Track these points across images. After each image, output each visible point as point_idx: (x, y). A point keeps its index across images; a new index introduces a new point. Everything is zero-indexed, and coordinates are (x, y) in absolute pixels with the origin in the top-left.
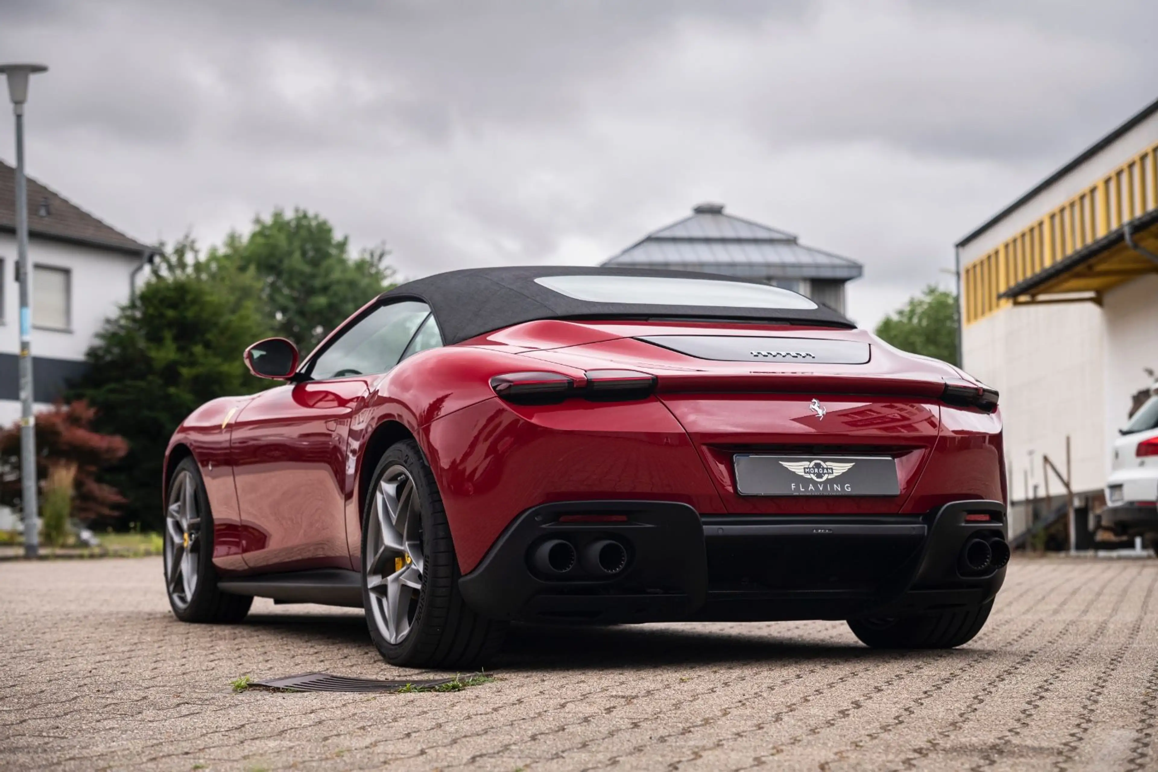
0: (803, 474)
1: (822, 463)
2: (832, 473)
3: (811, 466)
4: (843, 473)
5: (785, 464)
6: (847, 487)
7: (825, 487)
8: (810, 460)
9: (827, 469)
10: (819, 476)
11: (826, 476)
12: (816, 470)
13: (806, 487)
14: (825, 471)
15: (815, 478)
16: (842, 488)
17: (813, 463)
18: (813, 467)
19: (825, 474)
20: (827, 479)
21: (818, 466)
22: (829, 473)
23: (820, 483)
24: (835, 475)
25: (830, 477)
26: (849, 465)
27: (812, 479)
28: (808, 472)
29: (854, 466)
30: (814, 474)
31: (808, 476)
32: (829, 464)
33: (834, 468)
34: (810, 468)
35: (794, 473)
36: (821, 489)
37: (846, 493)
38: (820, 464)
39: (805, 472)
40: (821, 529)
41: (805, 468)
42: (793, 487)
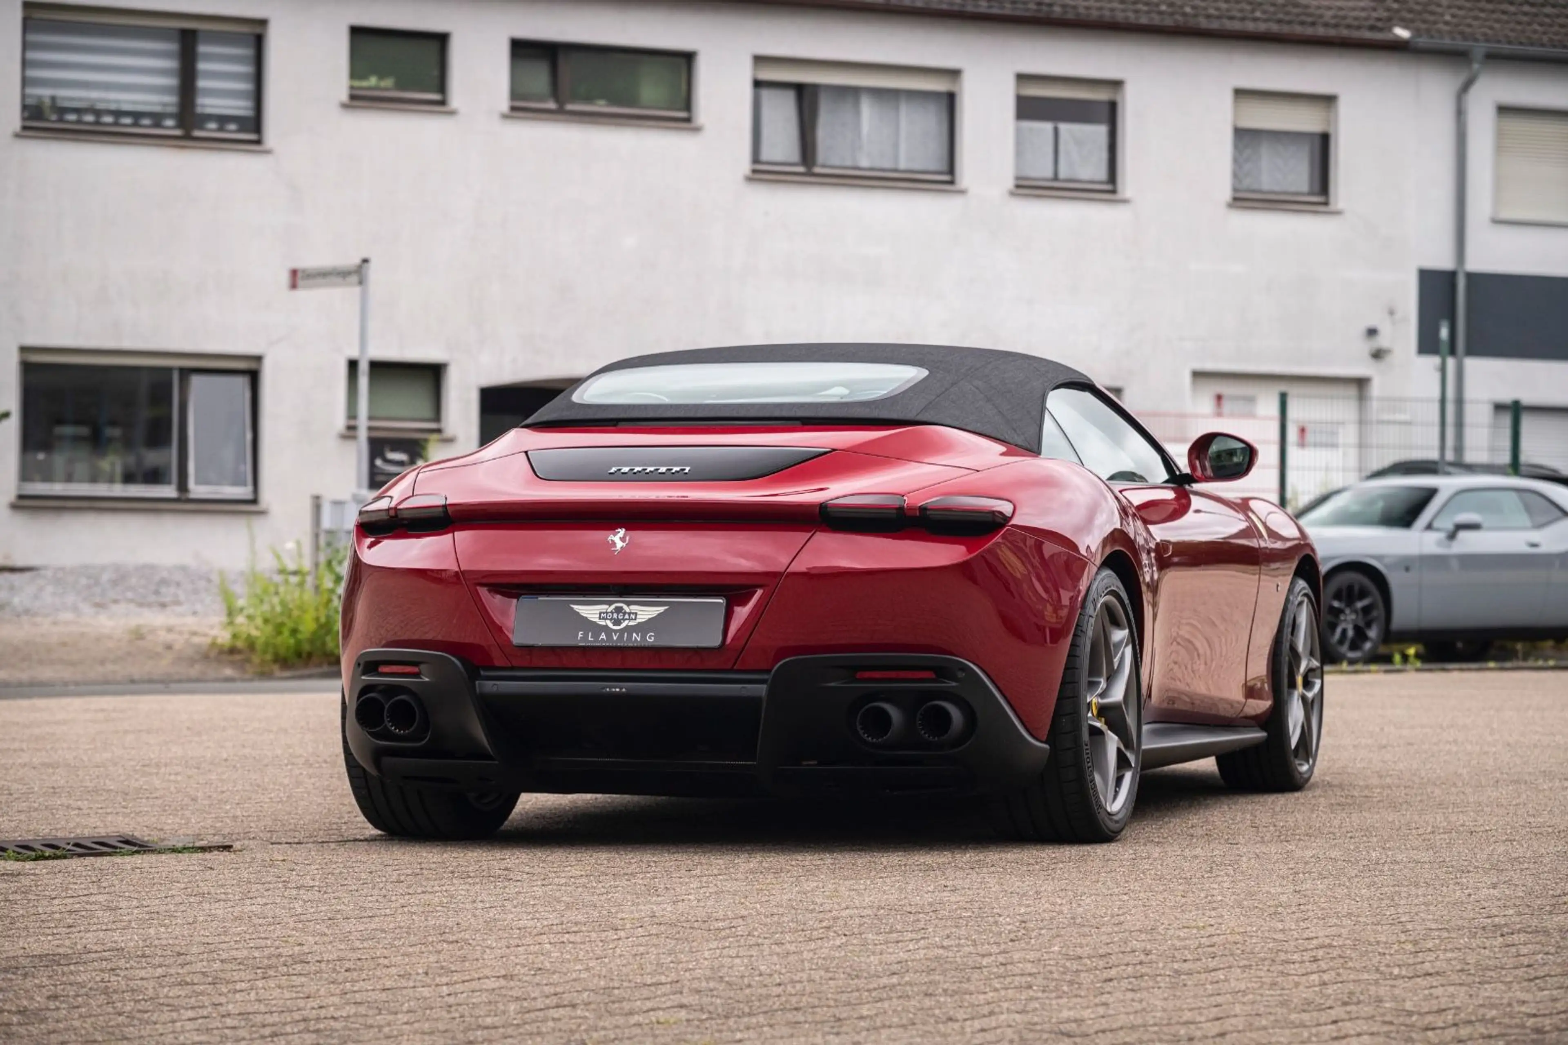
0: (597, 620)
1: (625, 607)
2: (635, 619)
3: (609, 610)
4: (650, 619)
5: (576, 607)
6: (650, 638)
7: (621, 637)
8: (610, 603)
9: (629, 614)
10: (617, 622)
11: (627, 622)
12: (615, 616)
13: (596, 636)
14: (627, 616)
15: (610, 625)
16: (643, 638)
17: (613, 606)
18: (612, 612)
19: (624, 620)
20: (627, 626)
21: (619, 610)
22: (630, 619)
23: (616, 631)
24: (638, 621)
25: (632, 623)
26: (661, 609)
27: (606, 626)
28: (603, 618)
29: (666, 610)
30: (611, 620)
31: (602, 623)
32: (634, 608)
33: (639, 613)
34: (607, 613)
35: (586, 618)
36: (615, 638)
37: (647, 644)
38: (621, 608)
39: (600, 618)
40: (617, 689)
41: (600, 614)
42: (580, 635)
